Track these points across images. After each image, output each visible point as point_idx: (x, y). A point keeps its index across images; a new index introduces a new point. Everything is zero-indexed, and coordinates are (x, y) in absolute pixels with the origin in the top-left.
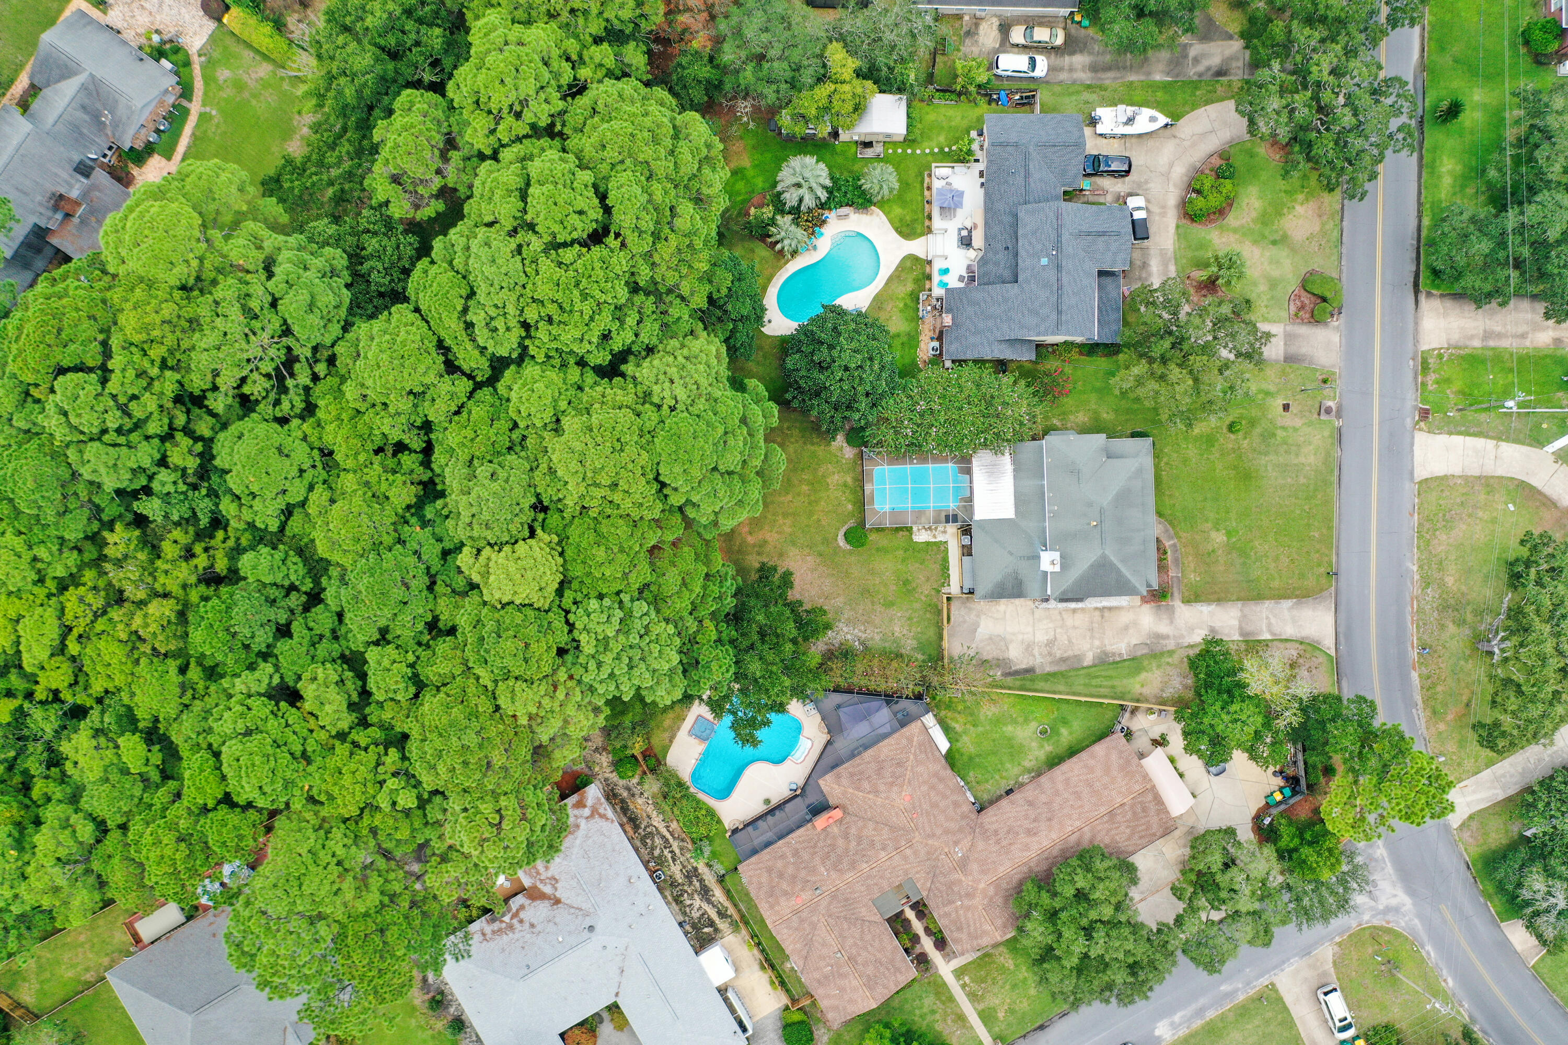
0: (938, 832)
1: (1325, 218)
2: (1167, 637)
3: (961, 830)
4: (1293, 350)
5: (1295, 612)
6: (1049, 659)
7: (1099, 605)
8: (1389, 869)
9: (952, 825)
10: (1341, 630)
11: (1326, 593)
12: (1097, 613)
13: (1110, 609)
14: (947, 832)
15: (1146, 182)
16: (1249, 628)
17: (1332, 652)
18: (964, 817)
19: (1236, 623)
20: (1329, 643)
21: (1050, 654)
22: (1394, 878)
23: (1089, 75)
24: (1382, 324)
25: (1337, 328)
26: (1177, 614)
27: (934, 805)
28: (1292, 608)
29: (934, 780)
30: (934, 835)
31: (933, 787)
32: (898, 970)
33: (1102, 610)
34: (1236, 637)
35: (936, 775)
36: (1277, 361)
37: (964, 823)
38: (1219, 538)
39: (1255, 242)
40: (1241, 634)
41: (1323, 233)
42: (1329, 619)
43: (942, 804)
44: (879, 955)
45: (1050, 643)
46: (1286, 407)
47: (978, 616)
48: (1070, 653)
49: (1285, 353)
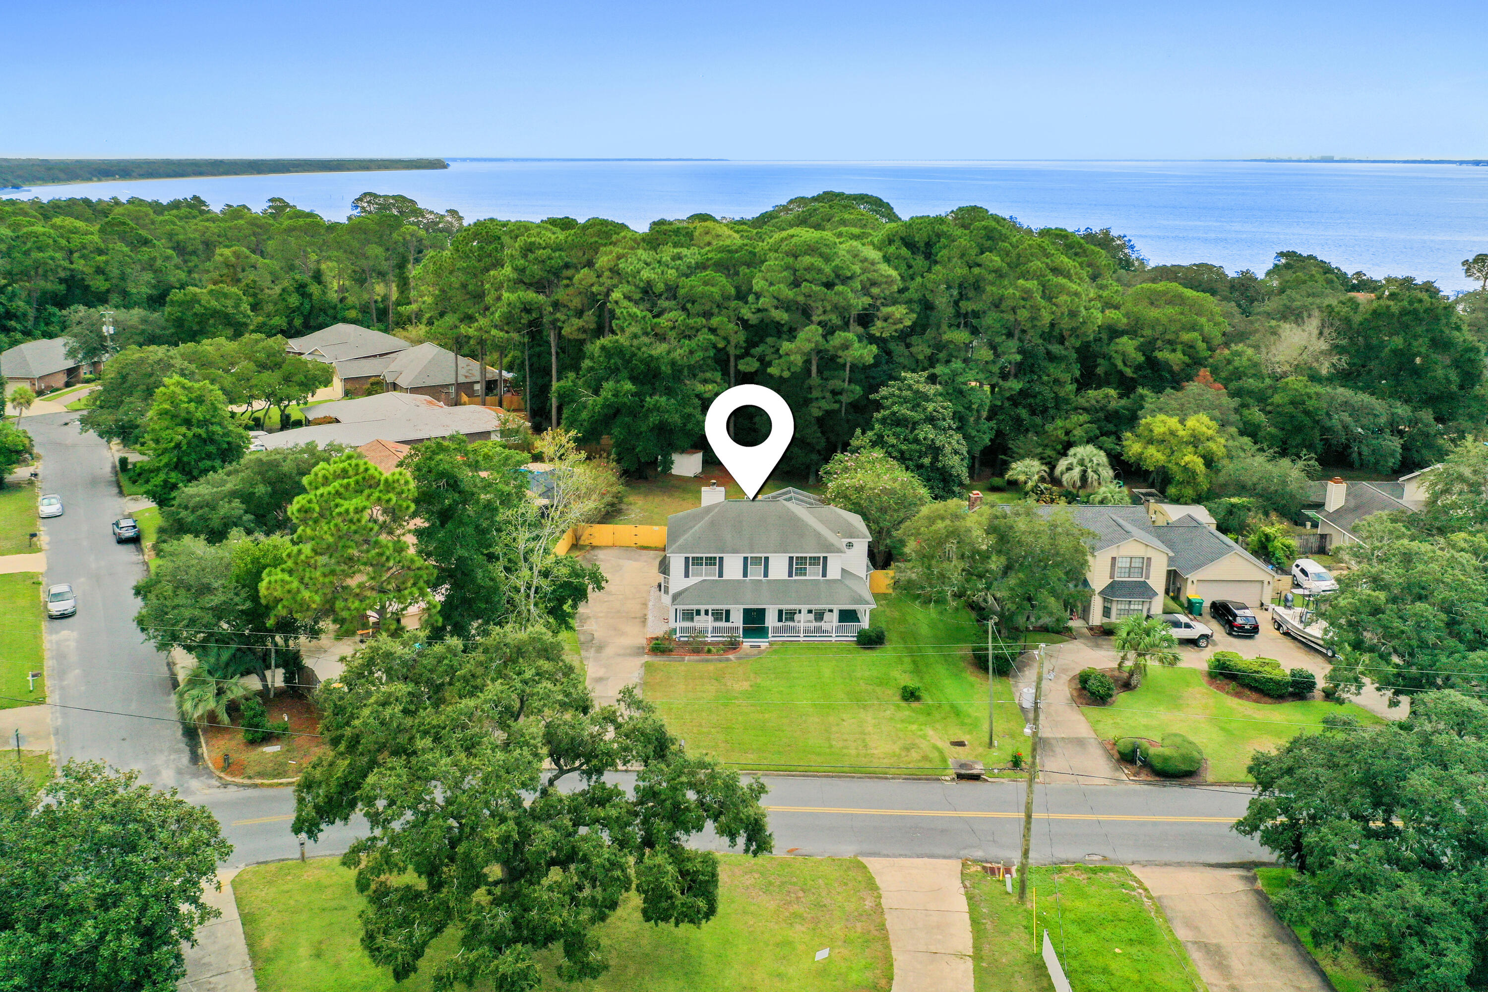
4: (1056, 743)
7: (649, 616)
12: (639, 615)
13: (644, 622)
24: (1155, 824)
25: (1118, 781)
26: (630, 661)
33: (643, 618)
46: (959, 744)
47: (645, 562)
48: (591, 601)
49: (1048, 739)
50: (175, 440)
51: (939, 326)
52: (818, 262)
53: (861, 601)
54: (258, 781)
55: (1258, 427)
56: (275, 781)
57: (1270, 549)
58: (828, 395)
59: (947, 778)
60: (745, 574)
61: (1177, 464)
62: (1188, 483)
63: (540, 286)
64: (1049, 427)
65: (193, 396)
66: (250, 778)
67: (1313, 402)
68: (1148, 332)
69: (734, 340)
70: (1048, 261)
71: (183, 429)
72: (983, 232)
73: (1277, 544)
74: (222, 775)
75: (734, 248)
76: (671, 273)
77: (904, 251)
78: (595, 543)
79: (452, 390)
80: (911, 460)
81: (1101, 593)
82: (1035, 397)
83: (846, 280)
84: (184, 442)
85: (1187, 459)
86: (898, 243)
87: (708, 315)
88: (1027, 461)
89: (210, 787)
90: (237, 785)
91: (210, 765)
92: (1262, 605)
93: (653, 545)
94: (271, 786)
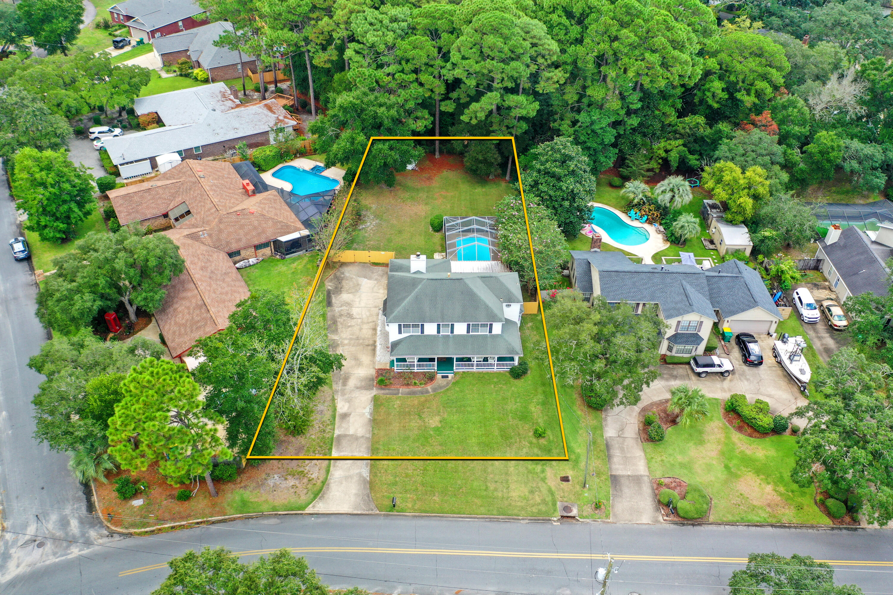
0: (222, 226)
1: (768, 509)
2: (344, 384)
3: (219, 240)
4: (623, 481)
5: (356, 479)
6: (337, 314)
7: (378, 344)
8: (52, 560)
9: (223, 236)
10: (333, 519)
11: (372, 506)
12: (371, 342)
13: (374, 350)
14: (220, 231)
15: (748, 380)
16: (344, 442)
17: (309, 510)
18: (228, 243)
19: (351, 432)
20: (320, 507)
21: (341, 315)
22: (39, 565)
23: (821, 348)
24: (673, 564)
25: (657, 521)
26: (364, 392)
27: (242, 227)
28: (360, 475)
29: (260, 230)
30: (220, 223)
31: (255, 228)
32: (129, 214)
33: (374, 345)
34: (337, 432)
35: (264, 232)
36: (610, 469)
37: (223, 242)
38: (434, 422)
39: (722, 454)
40: (339, 436)
41: (754, 508)
42: (345, 508)
43: (241, 232)
44: (145, 205)
45: (350, 316)
46: (565, 479)
47: (376, 280)
48: (340, 326)
49: (620, 476)
50: (37, 199)
51: (585, 79)
52: (499, 42)
53: (514, 351)
54: (132, 530)
55: (794, 164)
56: (143, 530)
57: (783, 279)
58: (504, 129)
59: (555, 519)
60: (439, 332)
61: (734, 201)
62: (740, 213)
63: (294, 27)
64: (655, 147)
65: (43, 165)
66: (127, 528)
67: (835, 153)
68: (733, 78)
69: (437, 90)
70: (668, 34)
71: (41, 190)
72: (624, 9)
73: (788, 276)
74: (109, 525)
75: (437, 15)
76: (390, 37)
77: (564, 20)
78: (342, 260)
79: (239, 67)
80: (556, 201)
81: (668, 339)
82: (648, 128)
83: (518, 58)
84: (44, 199)
85: (741, 200)
86: (560, 12)
87: (416, 71)
88: (637, 183)
89: (102, 536)
90: (121, 534)
91: (100, 515)
92: (769, 334)
93: (381, 262)
94: (140, 534)
